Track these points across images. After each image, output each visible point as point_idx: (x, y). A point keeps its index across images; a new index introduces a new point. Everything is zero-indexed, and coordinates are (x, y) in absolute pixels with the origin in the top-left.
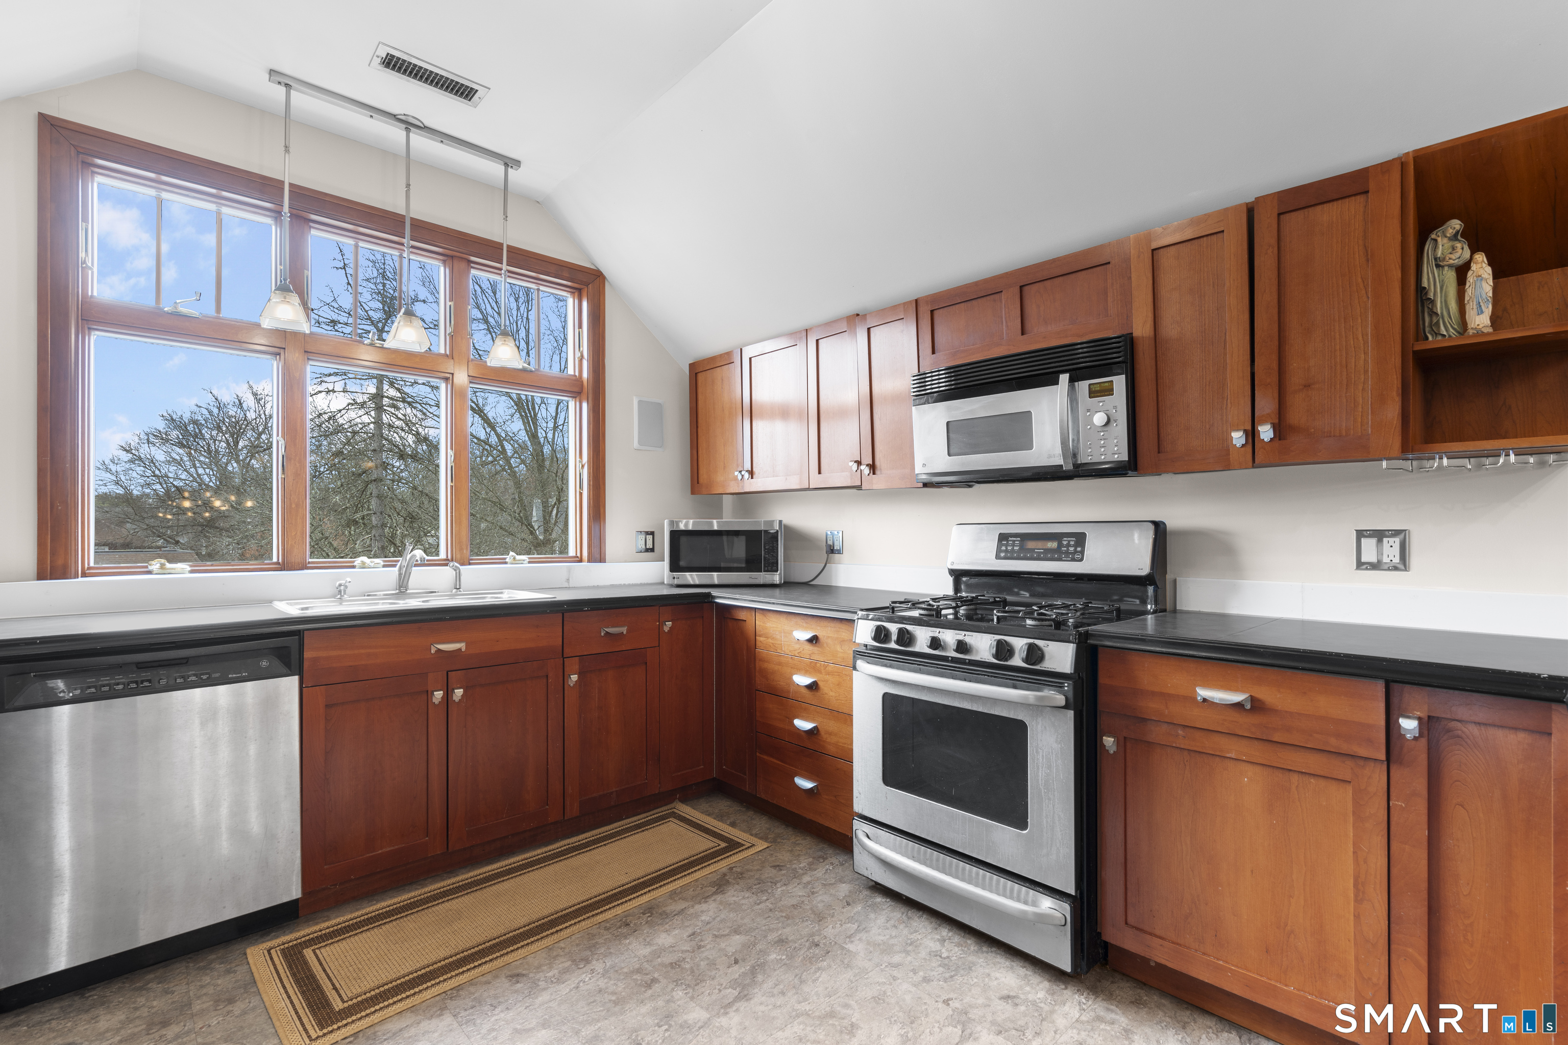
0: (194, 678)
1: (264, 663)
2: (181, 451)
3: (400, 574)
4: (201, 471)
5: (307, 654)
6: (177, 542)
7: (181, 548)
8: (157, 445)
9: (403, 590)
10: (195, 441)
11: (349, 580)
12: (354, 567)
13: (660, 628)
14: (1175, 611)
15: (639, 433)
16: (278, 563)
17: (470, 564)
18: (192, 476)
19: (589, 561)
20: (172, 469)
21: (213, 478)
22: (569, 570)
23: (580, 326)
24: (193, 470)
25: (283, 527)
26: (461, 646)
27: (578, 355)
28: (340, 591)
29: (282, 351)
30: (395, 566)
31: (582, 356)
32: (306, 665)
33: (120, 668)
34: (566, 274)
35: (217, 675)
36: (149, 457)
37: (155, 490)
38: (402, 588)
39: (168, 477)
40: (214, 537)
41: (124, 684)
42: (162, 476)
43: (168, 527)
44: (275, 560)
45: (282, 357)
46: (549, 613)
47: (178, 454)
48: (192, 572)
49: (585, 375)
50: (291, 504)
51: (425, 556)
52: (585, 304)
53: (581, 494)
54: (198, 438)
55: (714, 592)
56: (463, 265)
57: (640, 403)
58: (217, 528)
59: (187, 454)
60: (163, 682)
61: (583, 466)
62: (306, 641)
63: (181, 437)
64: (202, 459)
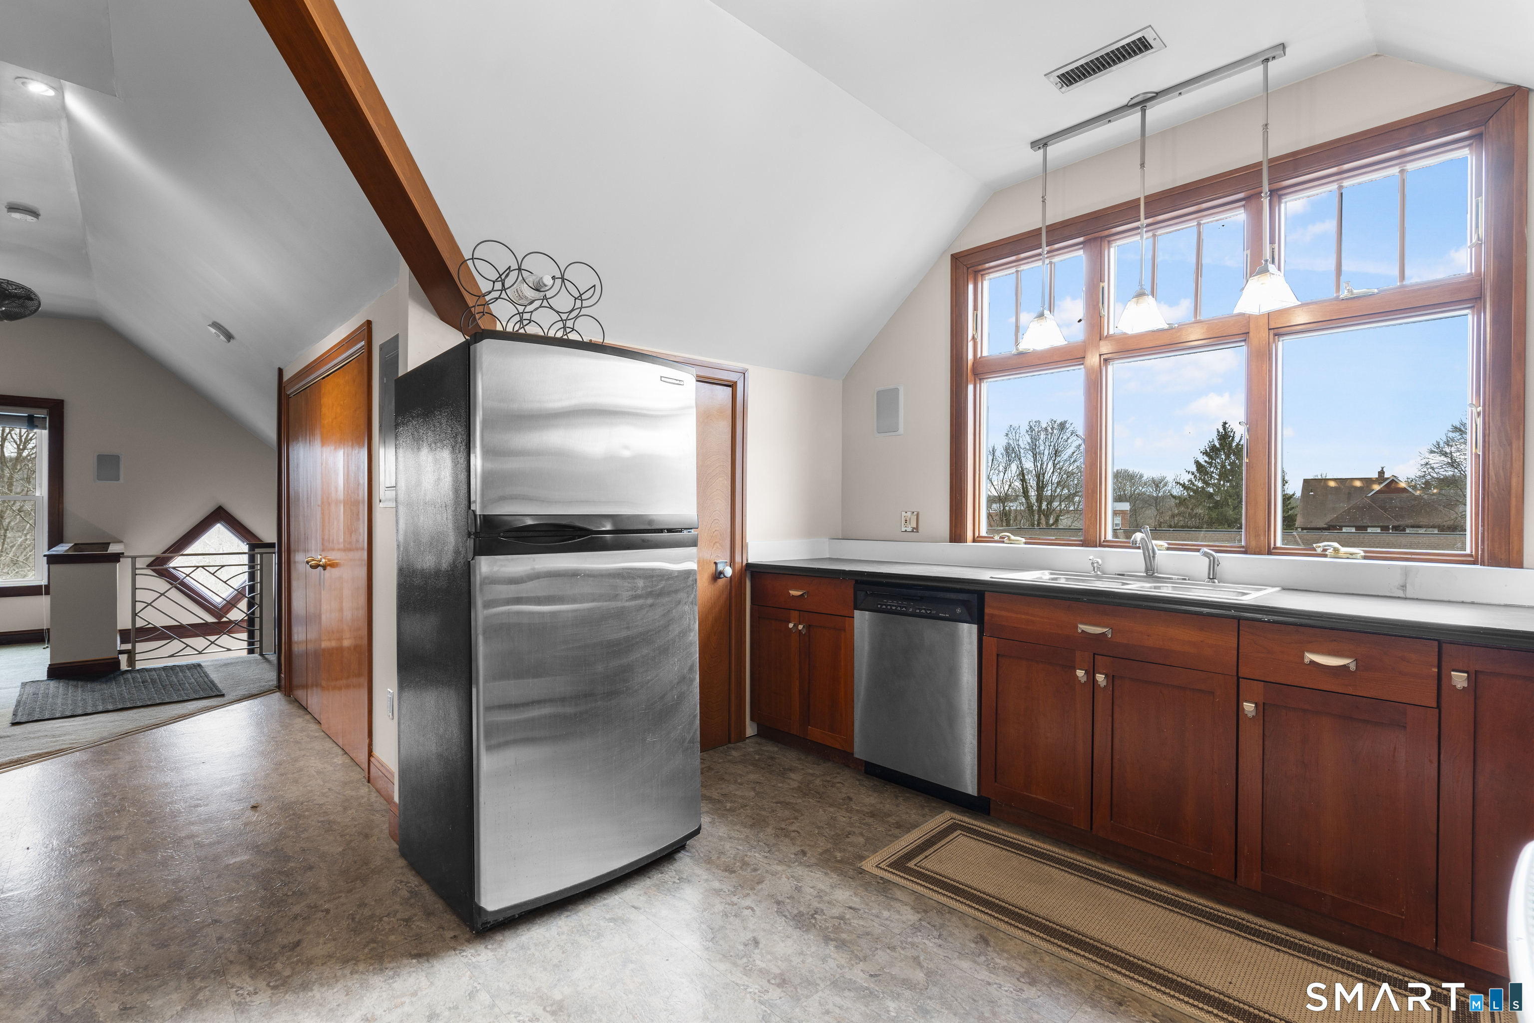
0: (923, 611)
1: (958, 610)
5: (987, 611)
9: (1150, 573)
13: (1441, 677)
16: (1083, 540)
17: (1265, 553)
19: (1485, 564)
23: (1479, 193)
26: (1106, 631)
27: (1475, 240)
29: (1085, 360)
31: (1480, 240)
32: (986, 618)
35: (934, 612)
41: (896, 606)
48: (1026, 543)
49: (1483, 268)
60: (911, 610)
61: (1479, 412)
62: (987, 600)
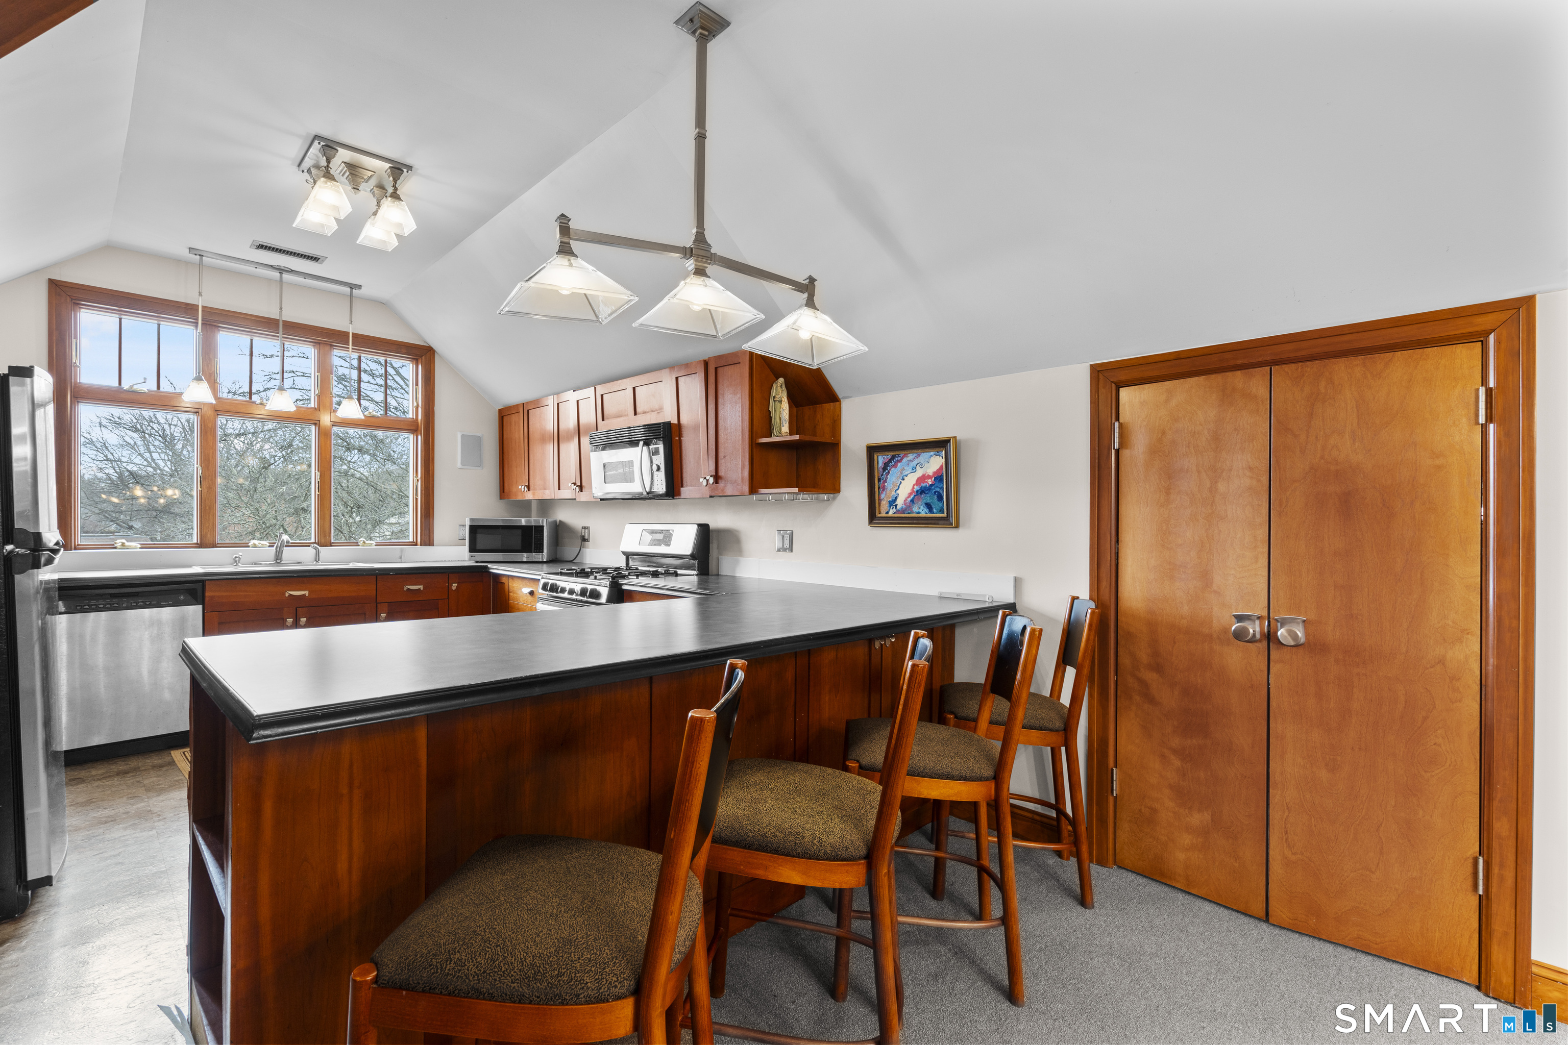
0: (142, 604)
1: (182, 598)
2: (135, 435)
3: (276, 551)
4: (155, 456)
5: (207, 594)
6: (131, 528)
7: (135, 533)
8: (110, 428)
9: (278, 561)
10: (149, 425)
11: (240, 554)
12: (248, 547)
13: (449, 587)
14: (718, 575)
15: (462, 457)
16: (197, 544)
17: (331, 546)
18: (146, 460)
19: (421, 545)
20: (126, 453)
21: (168, 463)
22: (402, 550)
23: (417, 385)
24: (147, 455)
25: (201, 521)
26: (306, 593)
27: (415, 404)
28: (236, 561)
29: (200, 411)
30: (273, 546)
31: (418, 404)
32: (207, 599)
33: (101, 596)
34: (404, 351)
35: (155, 602)
36: (102, 441)
37: (107, 474)
38: (278, 558)
39: (121, 462)
40: (168, 523)
41: (103, 604)
42: (115, 461)
43: (121, 512)
44: (195, 541)
45: (200, 414)
46: (365, 575)
47: (133, 438)
49: (420, 418)
50: (206, 507)
51: (290, 540)
52: (420, 367)
53: (417, 499)
54: (152, 422)
55: (490, 566)
56: (327, 348)
57: (463, 436)
58: (173, 513)
59: (141, 438)
60: (125, 605)
61: (418, 480)
62: (207, 587)
63: (135, 421)
64: (157, 443)
